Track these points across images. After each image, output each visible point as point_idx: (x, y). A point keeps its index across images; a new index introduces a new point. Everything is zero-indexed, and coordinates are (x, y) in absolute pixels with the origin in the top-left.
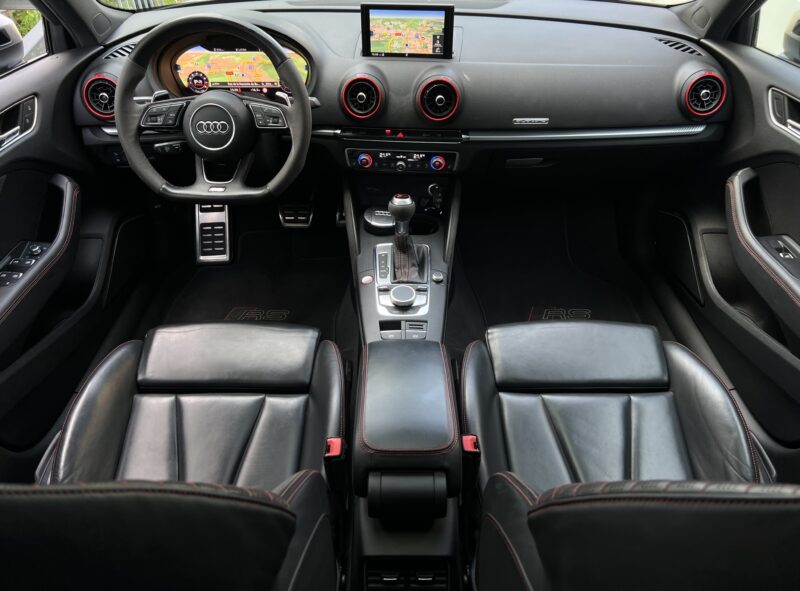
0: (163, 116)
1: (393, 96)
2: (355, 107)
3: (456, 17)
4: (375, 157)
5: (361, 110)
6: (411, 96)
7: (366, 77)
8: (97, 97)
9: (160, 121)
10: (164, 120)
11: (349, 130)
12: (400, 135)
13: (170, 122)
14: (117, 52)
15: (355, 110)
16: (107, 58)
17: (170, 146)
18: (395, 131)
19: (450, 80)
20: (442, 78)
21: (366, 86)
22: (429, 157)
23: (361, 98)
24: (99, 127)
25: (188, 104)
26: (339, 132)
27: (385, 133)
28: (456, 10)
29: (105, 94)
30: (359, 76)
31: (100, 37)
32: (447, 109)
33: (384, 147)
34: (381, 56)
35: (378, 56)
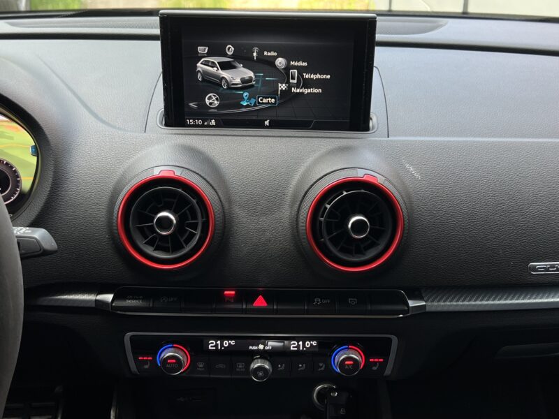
1: (241, 216)
2: (150, 243)
3: (378, 50)
4: (196, 348)
5: (166, 250)
6: (286, 213)
7: (178, 173)
11: (134, 296)
12: (260, 302)
18: (246, 295)
19: (380, 180)
20: (360, 174)
21: (174, 194)
22: (327, 348)
23: (165, 223)
26: (109, 297)
27: (221, 299)
28: (379, 37)
30: (157, 172)
32: (373, 245)
33: (221, 327)
34: (209, 126)
35: (203, 126)
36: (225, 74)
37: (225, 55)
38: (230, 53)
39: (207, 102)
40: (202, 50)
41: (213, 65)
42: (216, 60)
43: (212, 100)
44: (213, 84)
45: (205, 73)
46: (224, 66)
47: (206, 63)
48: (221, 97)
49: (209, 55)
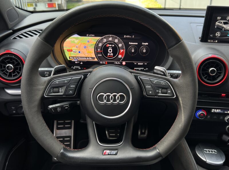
0: (65, 87)
8: (5, 67)
9: (62, 92)
10: (66, 91)
13: (71, 92)
14: (22, 34)
15: (206, 80)
16: (15, 38)
17: (61, 107)
21: (216, 63)
24: (3, 89)
25: (85, 77)
29: (10, 65)
30: (210, 56)
31: (10, 24)
34: (215, 42)
35: (213, 42)
36: (224, 26)
37: (226, 20)
38: (228, 19)
39: (216, 35)
40: (219, 18)
41: (221, 23)
42: (222, 21)
43: (218, 34)
44: (220, 29)
45: (218, 25)
46: (225, 23)
47: (219, 22)
48: (221, 33)
49: (221, 20)
